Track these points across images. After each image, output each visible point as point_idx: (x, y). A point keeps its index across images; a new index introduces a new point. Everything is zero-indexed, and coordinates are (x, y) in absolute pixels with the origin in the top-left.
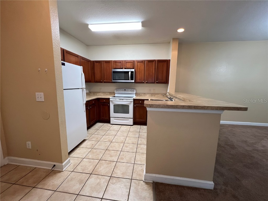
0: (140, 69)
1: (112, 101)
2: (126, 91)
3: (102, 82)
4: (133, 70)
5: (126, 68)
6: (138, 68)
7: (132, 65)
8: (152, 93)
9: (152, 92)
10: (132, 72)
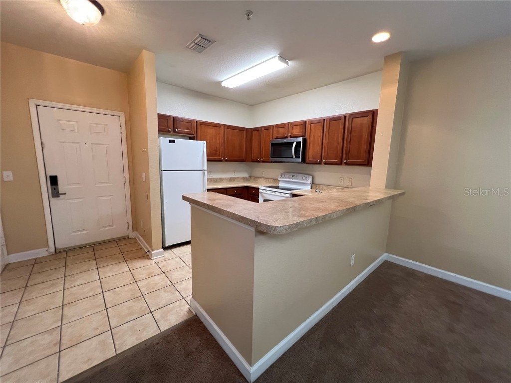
0: (314, 137)
1: (261, 193)
2: (295, 179)
3: (259, 162)
4: (301, 139)
5: (292, 136)
6: (312, 135)
7: (302, 131)
8: (345, 185)
9: (346, 183)
10: (298, 143)
